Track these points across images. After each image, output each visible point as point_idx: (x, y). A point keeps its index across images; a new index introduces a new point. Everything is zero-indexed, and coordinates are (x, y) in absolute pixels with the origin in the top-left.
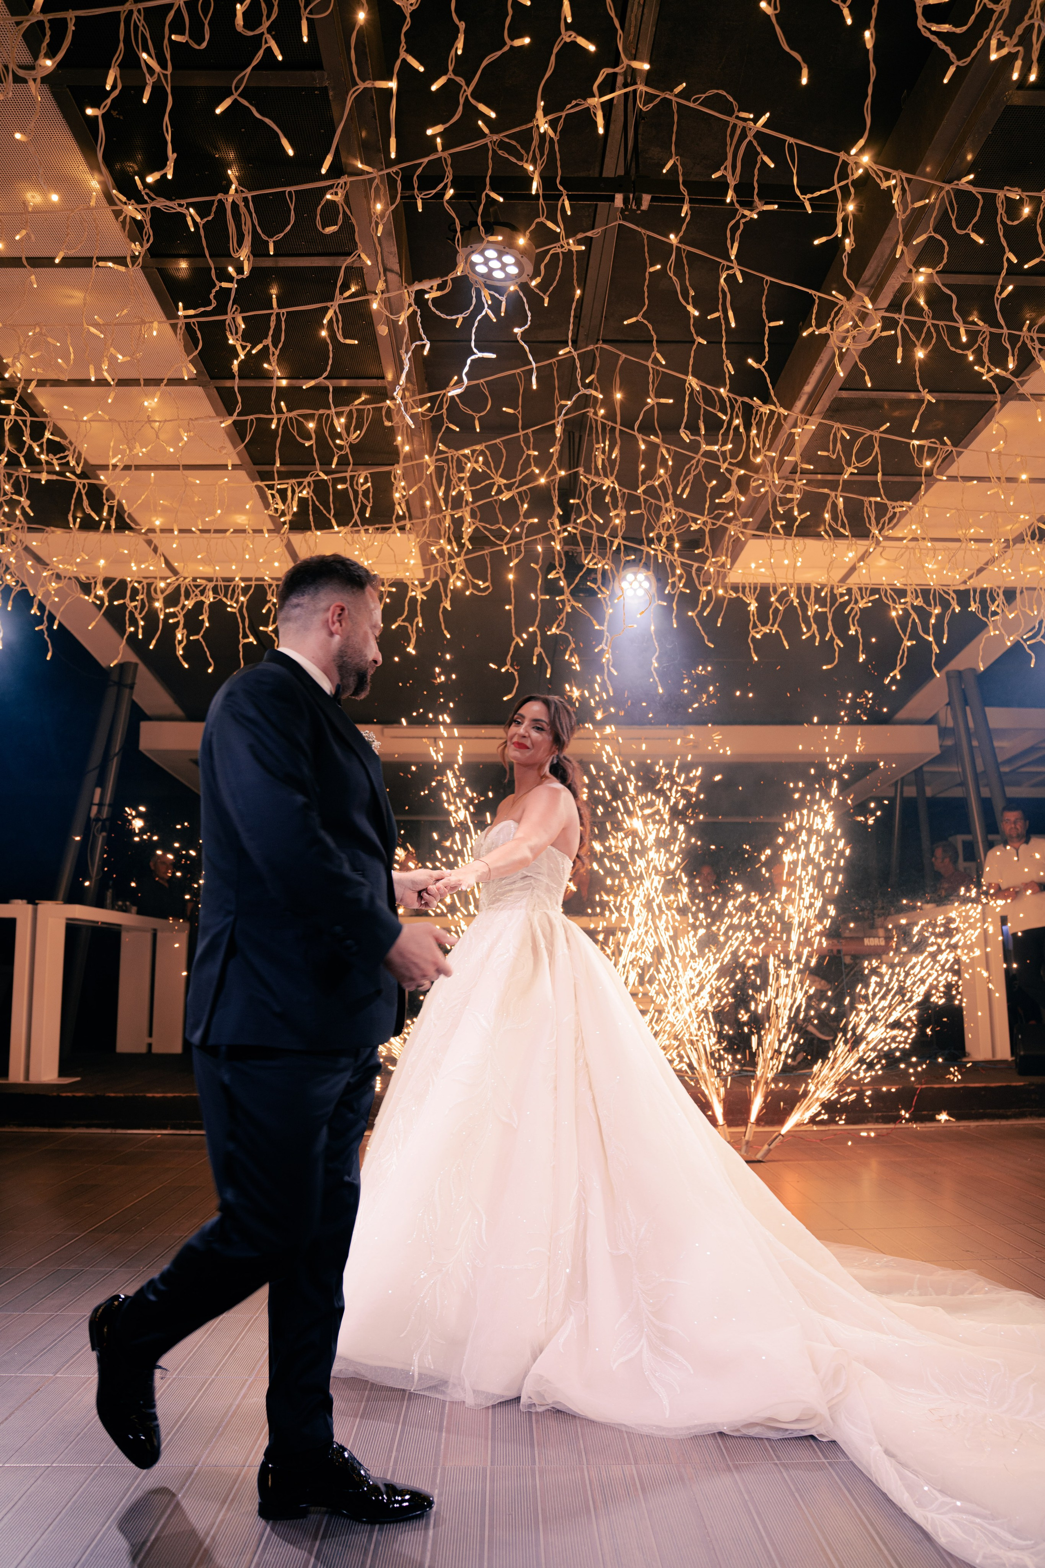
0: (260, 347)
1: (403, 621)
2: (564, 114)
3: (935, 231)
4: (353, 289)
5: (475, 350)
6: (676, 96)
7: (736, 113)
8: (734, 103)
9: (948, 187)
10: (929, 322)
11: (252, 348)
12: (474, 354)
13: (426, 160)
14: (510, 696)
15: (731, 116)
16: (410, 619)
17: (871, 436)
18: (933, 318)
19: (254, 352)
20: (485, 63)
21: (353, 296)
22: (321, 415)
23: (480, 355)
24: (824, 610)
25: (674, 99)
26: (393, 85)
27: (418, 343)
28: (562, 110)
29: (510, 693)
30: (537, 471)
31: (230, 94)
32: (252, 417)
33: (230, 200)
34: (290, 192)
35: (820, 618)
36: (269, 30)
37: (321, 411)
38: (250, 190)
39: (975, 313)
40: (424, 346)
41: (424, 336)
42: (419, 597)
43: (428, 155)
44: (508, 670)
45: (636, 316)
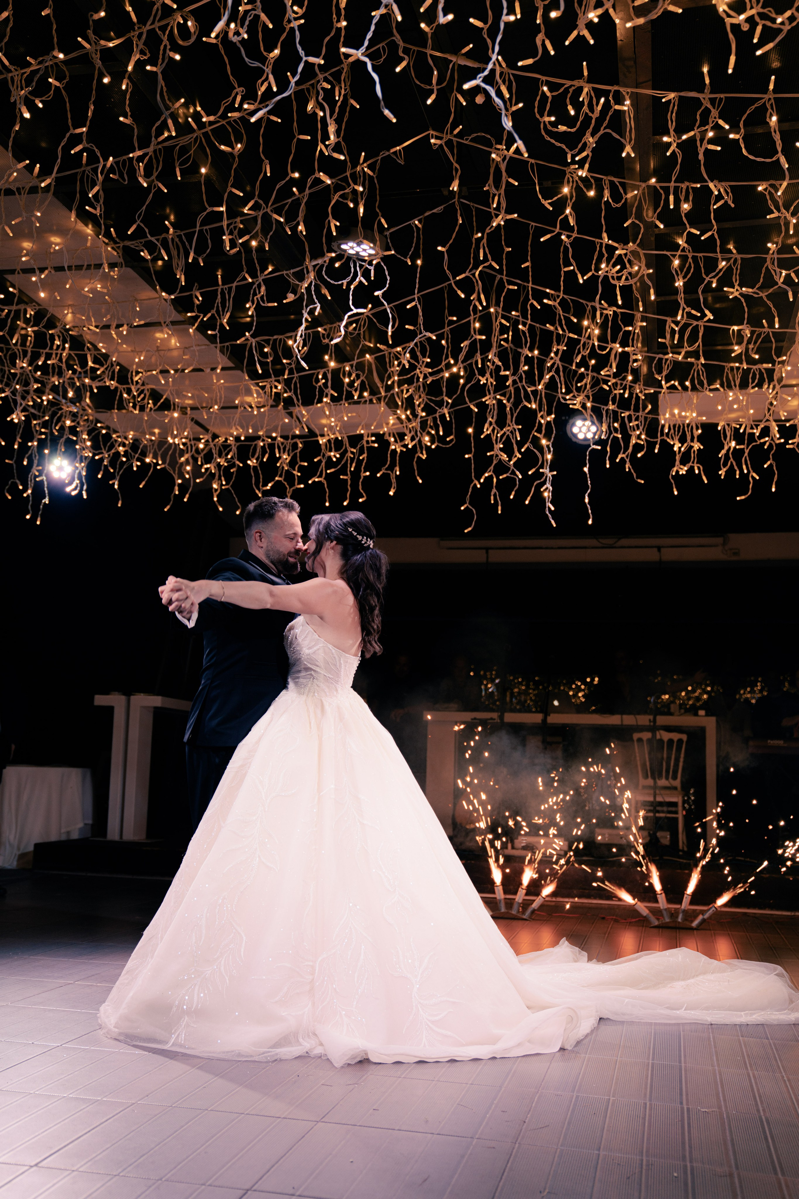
0: (209, 315)
1: (386, 469)
2: (380, 158)
3: (636, 219)
4: (270, 269)
5: (352, 307)
6: (455, 136)
7: (494, 146)
8: (492, 139)
9: (644, 185)
10: (690, 255)
11: (204, 317)
12: (352, 310)
13: (290, 200)
14: (470, 529)
15: (491, 148)
16: (391, 468)
17: (697, 325)
18: (694, 252)
19: (205, 319)
20: (277, 187)
21: (270, 273)
22: (275, 340)
23: (355, 311)
24: (742, 447)
25: (454, 139)
26: (223, 209)
27: (311, 307)
28: (378, 156)
29: (470, 526)
30: (452, 362)
31: (135, 222)
32: (228, 344)
33: (170, 237)
34: (206, 230)
36: (156, 177)
37: (275, 337)
38: (182, 230)
39: (731, 242)
40: (315, 308)
41: (316, 301)
42: (398, 450)
43: (291, 198)
44: (467, 508)
45: (465, 273)
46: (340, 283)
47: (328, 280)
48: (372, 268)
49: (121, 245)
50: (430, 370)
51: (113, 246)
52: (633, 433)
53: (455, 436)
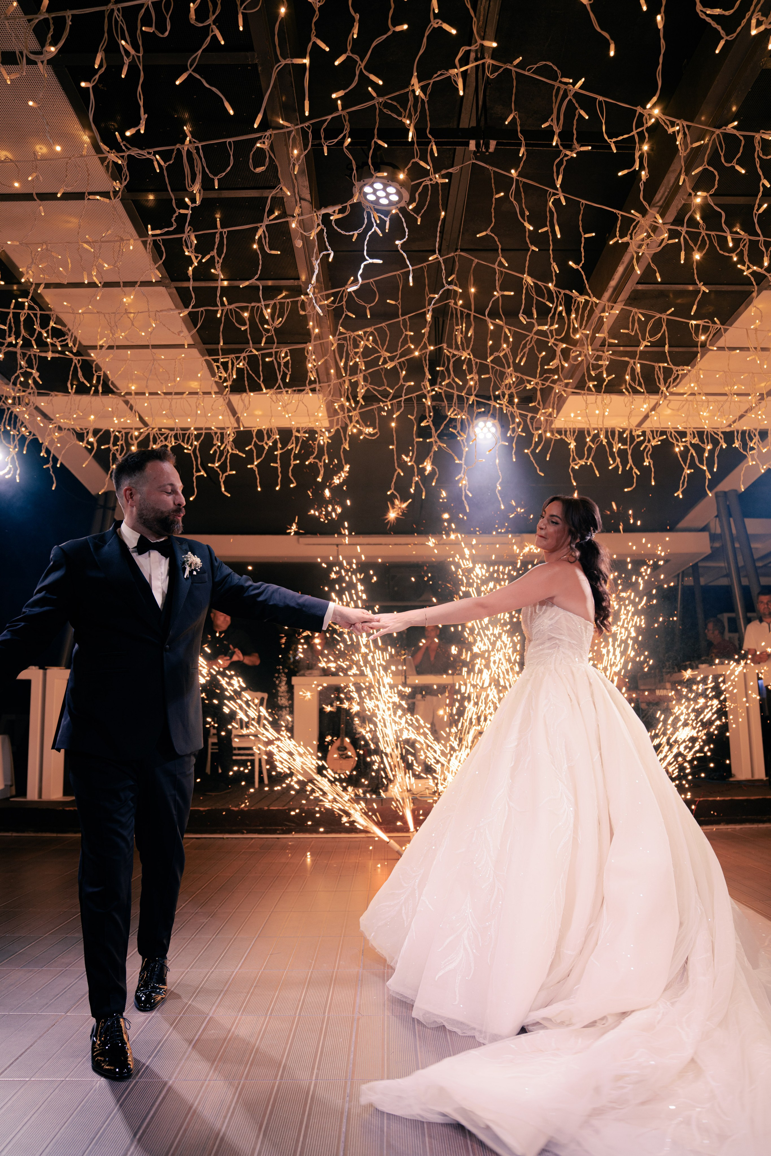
0: (208, 257)
1: (314, 458)
2: (432, 81)
3: (708, 164)
4: (276, 214)
5: (367, 258)
6: (515, 66)
7: (559, 79)
8: (558, 71)
9: (718, 131)
10: (704, 233)
11: (202, 258)
13: (330, 117)
15: (555, 80)
16: (319, 457)
17: (660, 318)
18: (706, 230)
19: (204, 261)
20: (374, 44)
21: (276, 218)
22: (254, 307)
23: (371, 261)
24: (625, 447)
25: (513, 69)
26: (306, 61)
27: (325, 253)
28: (430, 79)
30: (413, 347)
31: (187, 70)
32: (202, 309)
33: (186, 149)
34: (230, 142)
35: (622, 453)
36: (214, 22)
37: (253, 304)
38: (200, 141)
39: (738, 225)
41: (329, 248)
42: (325, 441)
43: (331, 114)
44: (392, 493)
45: (486, 230)
46: (351, 233)
47: (338, 229)
48: (387, 219)
49: (125, 154)
50: (389, 355)
51: (116, 154)
52: (535, 433)
53: (379, 429)
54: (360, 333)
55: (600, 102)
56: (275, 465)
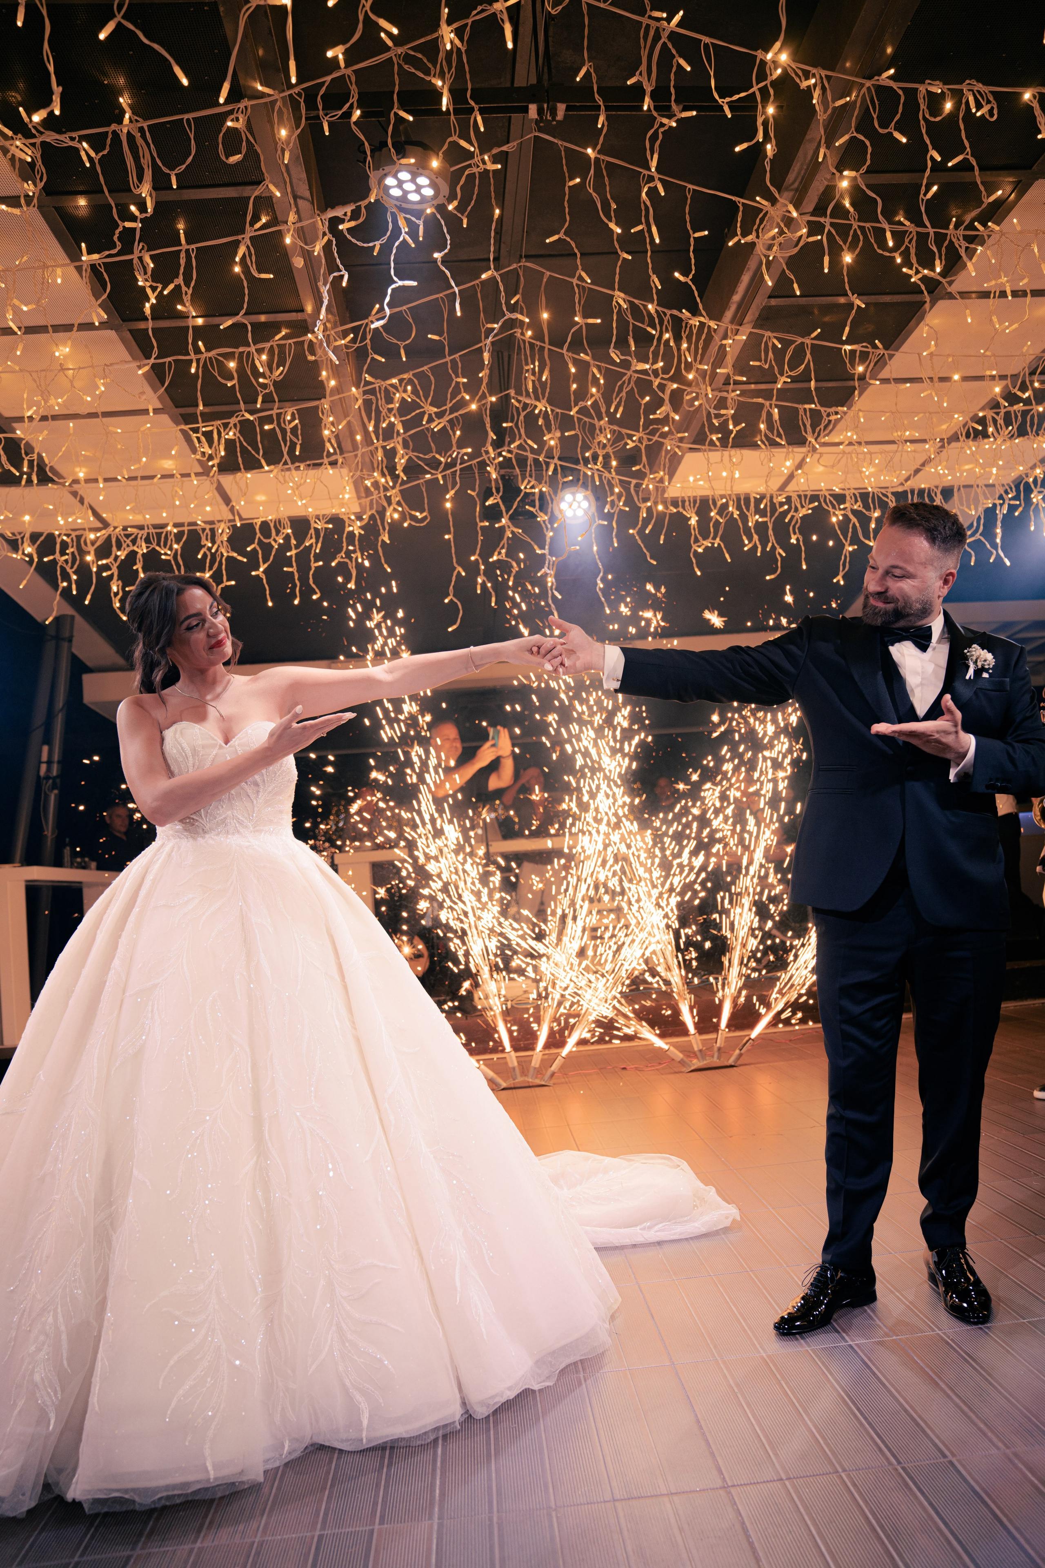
0: (171, 287)
1: (342, 557)
2: (470, 21)
3: (857, 131)
4: (264, 220)
5: (395, 279)
7: (649, 13)
9: (868, 83)
10: (855, 225)
11: (164, 289)
12: (395, 282)
13: (328, 79)
14: (454, 628)
15: (643, 15)
16: (349, 555)
17: (803, 343)
18: (859, 220)
19: (165, 293)
21: (263, 227)
23: (400, 283)
24: (765, 519)
27: (335, 274)
28: (468, 17)
29: (456, 624)
30: (467, 397)
31: (113, 15)
32: (169, 359)
33: (125, 130)
34: (188, 120)
35: (761, 528)
37: (241, 349)
38: (145, 119)
39: (901, 212)
40: (342, 276)
41: (341, 266)
42: (356, 532)
43: (330, 73)
44: (451, 600)
45: (558, 233)
46: (371, 244)
47: (353, 240)
48: (421, 223)
49: (38, 141)
50: (435, 410)
51: (24, 141)
54: (394, 381)
55: (706, 45)
56: (290, 570)
